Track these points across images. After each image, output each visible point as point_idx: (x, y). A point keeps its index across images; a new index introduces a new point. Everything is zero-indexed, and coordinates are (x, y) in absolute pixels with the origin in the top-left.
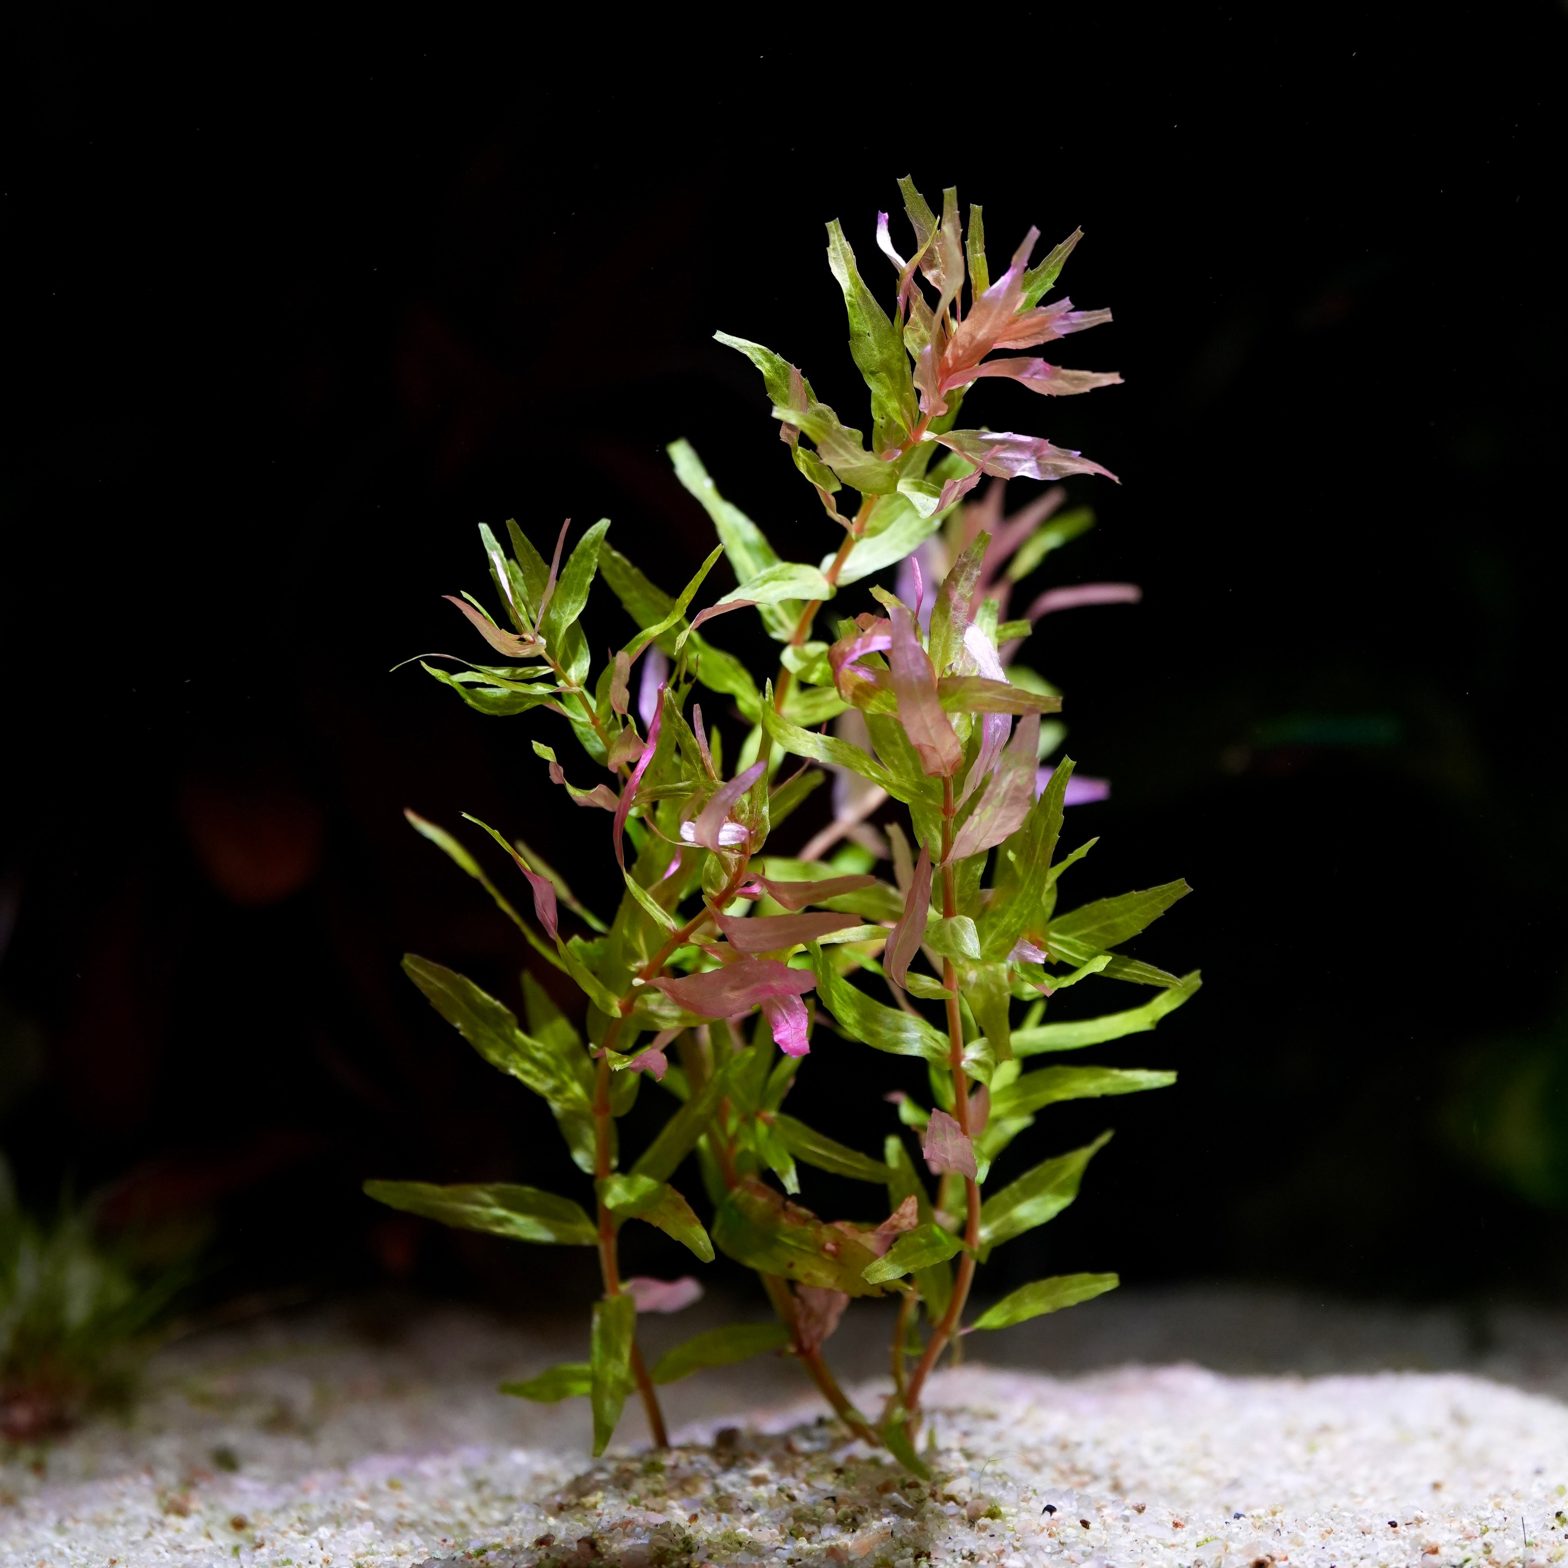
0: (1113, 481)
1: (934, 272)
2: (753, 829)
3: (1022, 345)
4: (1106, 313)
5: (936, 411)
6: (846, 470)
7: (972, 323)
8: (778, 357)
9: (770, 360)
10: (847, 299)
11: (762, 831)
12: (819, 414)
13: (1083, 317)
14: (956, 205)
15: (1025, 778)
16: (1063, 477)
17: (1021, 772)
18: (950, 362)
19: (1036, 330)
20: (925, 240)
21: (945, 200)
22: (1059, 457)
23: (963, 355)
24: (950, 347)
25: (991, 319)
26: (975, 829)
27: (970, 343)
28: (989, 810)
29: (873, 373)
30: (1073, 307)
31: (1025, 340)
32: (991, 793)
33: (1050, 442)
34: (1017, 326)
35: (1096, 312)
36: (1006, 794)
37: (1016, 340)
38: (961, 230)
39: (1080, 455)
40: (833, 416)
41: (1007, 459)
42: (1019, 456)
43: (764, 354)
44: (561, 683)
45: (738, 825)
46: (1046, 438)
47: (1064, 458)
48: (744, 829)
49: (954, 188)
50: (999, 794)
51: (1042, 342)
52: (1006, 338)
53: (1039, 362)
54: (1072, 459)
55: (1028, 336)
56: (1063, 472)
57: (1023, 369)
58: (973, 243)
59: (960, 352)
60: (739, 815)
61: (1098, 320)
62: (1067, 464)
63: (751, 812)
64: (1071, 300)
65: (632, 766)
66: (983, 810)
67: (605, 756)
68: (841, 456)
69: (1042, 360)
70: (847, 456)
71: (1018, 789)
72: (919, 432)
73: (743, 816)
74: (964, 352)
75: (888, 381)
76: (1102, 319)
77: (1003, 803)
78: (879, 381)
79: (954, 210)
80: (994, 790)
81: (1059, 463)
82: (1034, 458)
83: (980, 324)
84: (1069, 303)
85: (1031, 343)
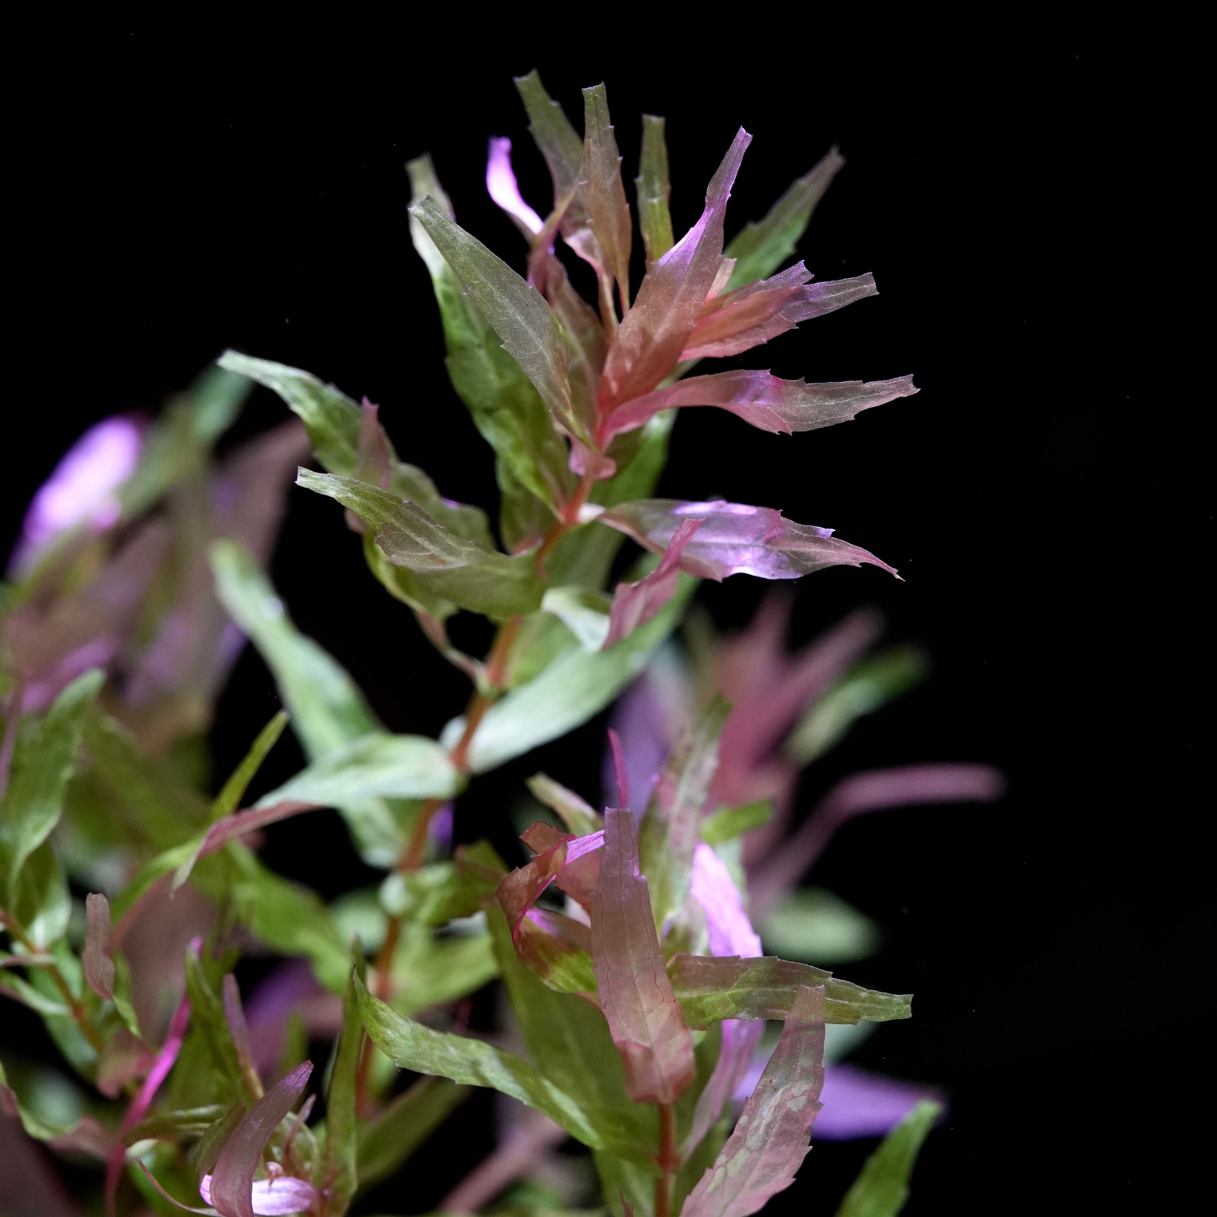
0: (891, 575)
1: (585, 233)
2: (327, 1186)
3: (732, 348)
4: (867, 282)
5: (597, 469)
6: (438, 574)
7: (643, 313)
8: (332, 393)
9: (315, 395)
10: (439, 288)
11: (342, 1189)
12: (406, 484)
13: (829, 291)
14: (605, 114)
15: (803, 1100)
16: (809, 572)
17: (795, 1091)
18: (614, 386)
19: (754, 320)
20: (568, 181)
21: (587, 108)
22: (800, 538)
23: (633, 372)
24: (610, 358)
25: (675, 302)
26: (716, 1189)
27: (644, 347)
28: (742, 1156)
29: (489, 412)
30: (811, 276)
31: (738, 339)
32: (745, 1129)
33: (783, 515)
34: (719, 316)
35: (851, 280)
36: (769, 1126)
37: (721, 340)
38: (620, 159)
39: (833, 535)
40: (426, 485)
41: (718, 546)
42: (736, 540)
43: (306, 385)
44: (19, 948)
45: (300, 1182)
46: (777, 509)
47: (807, 539)
48: (308, 1187)
49: (601, 86)
50: (757, 1128)
51: (764, 340)
52: (706, 338)
53: (764, 376)
54: (820, 541)
55: (742, 332)
56: (810, 564)
57: (739, 390)
58: (649, 182)
59: (628, 365)
60: (301, 1163)
61: (854, 293)
62: (813, 549)
63: (325, 1157)
64: (806, 264)
65: (140, 1082)
66: (731, 1156)
67: (93, 1067)
68: (423, 549)
69: (768, 372)
70: (434, 549)
71: (789, 1117)
72: (572, 507)
73: (307, 1165)
74: (635, 364)
75: (514, 423)
76: (860, 291)
77: (765, 1142)
78: (501, 424)
79: (605, 124)
80: (749, 1123)
81: (801, 549)
82: (760, 543)
83: (658, 314)
84: (805, 269)
85: (747, 343)
